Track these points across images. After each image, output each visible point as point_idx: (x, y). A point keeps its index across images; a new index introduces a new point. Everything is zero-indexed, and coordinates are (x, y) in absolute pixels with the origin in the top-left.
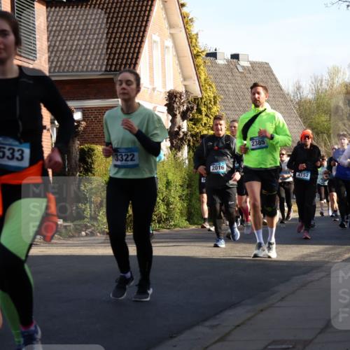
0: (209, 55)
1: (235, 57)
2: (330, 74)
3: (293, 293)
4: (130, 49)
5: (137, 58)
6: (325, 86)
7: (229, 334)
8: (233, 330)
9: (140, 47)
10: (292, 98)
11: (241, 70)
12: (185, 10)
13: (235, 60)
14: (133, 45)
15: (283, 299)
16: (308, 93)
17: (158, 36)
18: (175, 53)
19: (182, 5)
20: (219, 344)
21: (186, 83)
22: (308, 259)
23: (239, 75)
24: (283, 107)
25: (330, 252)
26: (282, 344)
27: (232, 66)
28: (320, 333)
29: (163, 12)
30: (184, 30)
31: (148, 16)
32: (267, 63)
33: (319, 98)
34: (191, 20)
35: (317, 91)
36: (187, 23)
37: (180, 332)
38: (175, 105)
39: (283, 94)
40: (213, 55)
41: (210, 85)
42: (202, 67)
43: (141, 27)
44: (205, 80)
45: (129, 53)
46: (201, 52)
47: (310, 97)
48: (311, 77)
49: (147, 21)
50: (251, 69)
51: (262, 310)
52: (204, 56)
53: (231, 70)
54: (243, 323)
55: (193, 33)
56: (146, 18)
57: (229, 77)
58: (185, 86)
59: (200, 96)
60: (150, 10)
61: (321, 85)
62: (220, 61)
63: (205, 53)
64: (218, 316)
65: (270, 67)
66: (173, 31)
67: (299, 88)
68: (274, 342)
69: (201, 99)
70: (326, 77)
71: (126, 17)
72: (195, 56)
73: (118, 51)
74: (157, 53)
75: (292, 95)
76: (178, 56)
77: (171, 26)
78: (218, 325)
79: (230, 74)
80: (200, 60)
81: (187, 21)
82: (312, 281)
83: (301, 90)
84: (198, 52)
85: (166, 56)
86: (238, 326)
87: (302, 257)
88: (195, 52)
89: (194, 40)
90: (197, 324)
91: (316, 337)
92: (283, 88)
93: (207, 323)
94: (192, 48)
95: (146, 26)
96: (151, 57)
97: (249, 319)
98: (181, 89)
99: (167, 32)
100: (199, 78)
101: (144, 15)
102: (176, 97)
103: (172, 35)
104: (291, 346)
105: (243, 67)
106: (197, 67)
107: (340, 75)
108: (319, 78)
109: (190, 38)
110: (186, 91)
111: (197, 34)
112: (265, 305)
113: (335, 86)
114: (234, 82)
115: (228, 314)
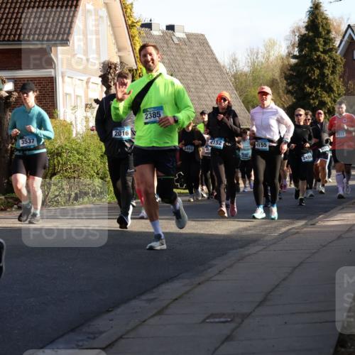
0: (144, 26)
1: (171, 28)
2: (266, 46)
3: (231, 266)
5: (71, 27)
6: (261, 59)
7: (167, 307)
8: (169, 304)
10: (228, 70)
11: (176, 41)
13: (170, 31)
15: (220, 272)
16: (244, 66)
17: (92, 5)
18: (109, 23)
20: (157, 318)
21: (120, 54)
22: (244, 233)
23: (174, 46)
24: (219, 80)
25: (267, 226)
26: (220, 318)
27: (167, 37)
28: (258, 306)
32: (203, 35)
33: (254, 71)
35: (253, 63)
37: (116, 306)
38: (110, 77)
39: (219, 67)
40: (148, 26)
42: (137, 38)
46: (136, 23)
47: (246, 69)
48: (247, 50)
50: (186, 40)
51: (199, 284)
52: (139, 27)
53: (167, 42)
54: (181, 297)
55: (128, 3)
57: (165, 49)
58: (120, 57)
59: (135, 67)
61: (257, 58)
62: (155, 32)
63: (140, 24)
64: (154, 290)
65: (205, 39)
67: (234, 61)
68: (212, 316)
69: (136, 70)
70: (262, 49)
72: (130, 27)
75: (228, 67)
76: (113, 27)
78: (154, 299)
79: (165, 45)
80: (135, 31)
82: (249, 255)
83: (237, 62)
84: (133, 22)
86: (176, 299)
87: (239, 231)
88: (130, 22)
89: (129, 10)
90: (134, 298)
91: (254, 311)
92: (219, 60)
93: (144, 297)
94: (127, 19)
97: (187, 293)
98: (116, 60)
99: (101, 1)
100: (134, 50)
102: (110, 68)
103: (106, 4)
104: (229, 320)
105: (178, 38)
106: (131, 37)
107: (276, 48)
108: (255, 50)
109: (124, 8)
110: (121, 62)
111: (132, 4)
112: (202, 278)
113: (272, 58)
114: (169, 53)
115: (165, 287)
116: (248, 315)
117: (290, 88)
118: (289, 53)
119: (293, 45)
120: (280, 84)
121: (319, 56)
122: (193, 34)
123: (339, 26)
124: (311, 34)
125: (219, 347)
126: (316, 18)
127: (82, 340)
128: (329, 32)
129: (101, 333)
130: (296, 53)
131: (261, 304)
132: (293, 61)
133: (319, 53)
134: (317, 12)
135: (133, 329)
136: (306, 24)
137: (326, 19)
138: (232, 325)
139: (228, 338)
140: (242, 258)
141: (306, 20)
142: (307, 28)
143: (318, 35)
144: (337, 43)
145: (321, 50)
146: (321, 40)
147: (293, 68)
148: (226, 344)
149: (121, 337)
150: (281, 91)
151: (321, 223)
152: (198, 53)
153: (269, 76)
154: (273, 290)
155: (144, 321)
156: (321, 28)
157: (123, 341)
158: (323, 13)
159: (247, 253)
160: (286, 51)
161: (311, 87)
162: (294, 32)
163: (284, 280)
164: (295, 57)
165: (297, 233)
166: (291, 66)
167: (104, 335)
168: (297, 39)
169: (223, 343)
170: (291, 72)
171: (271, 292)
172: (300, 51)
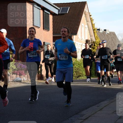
0: (98, 30)
1: (105, 30)
4: (75, 28)
5: (77, 30)
7: (103, 108)
11: (107, 34)
12: (91, 17)
17: (84, 24)
18: (88, 29)
19: (90, 16)
20: (100, 111)
21: (91, 37)
23: (106, 35)
29: (85, 18)
30: (91, 23)
31: (81, 18)
34: (93, 20)
36: (92, 21)
37: (88, 107)
39: (119, 41)
41: (98, 38)
42: (96, 33)
43: (79, 22)
44: (96, 37)
50: (110, 34)
53: (104, 34)
54: (107, 106)
55: (93, 23)
58: (91, 38)
62: (101, 31)
63: (96, 29)
64: (99, 103)
65: (115, 33)
66: (88, 23)
69: (95, 42)
71: (74, 19)
72: (94, 30)
73: (72, 28)
74: (83, 29)
76: (89, 30)
77: (87, 21)
78: (99, 106)
80: (95, 31)
84: (95, 29)
85: (86, 30)
86: (105, 106)
88: (94, 29)
89: (94, 25)
90: (94, 105)
93: (96, 105)
94: (93, 28)
95: (80, 21)
96: (81, 30)
97: (108, 104)
98: (90, 39)
100: (95, 36)
101: (80, 18)
102: (88, 41)
103: (87, 24)
105: (107, 33)
106: (94, 33)
109: (92, 25)
110: (91, 40)
111: (94, 24)
114: (104, 37)
115: (102, 103)
122: (111, 32)
125: (117, 120)
127: (79, 117)
135: (93, 114)
148: (119, 119)
149: (90, 116)
152: (113, 37)
155: (96, 112)
157: (90, 117)
167: (85, 116)
169: (118, 119)
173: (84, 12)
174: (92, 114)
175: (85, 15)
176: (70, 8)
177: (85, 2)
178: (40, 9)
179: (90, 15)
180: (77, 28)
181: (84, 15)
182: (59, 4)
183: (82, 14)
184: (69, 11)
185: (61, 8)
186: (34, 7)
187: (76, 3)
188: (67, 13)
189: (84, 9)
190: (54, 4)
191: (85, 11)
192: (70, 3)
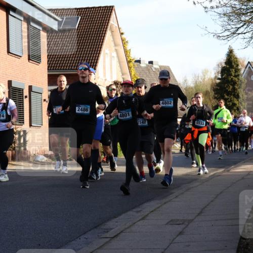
0: (136, 61)
1: (151, 62)
2: (203, 73)
3: (182, 194)
4: (93, 57)
5: (97, 62)
6: (200, 79)
7: (147, 215)
8: (148, 214)
9: (98, 56)
11: (154, 70)
12: (123, 36)
13: (151, 65)
14: (95, 55)
15: (177, 197)
16: (191, 83)
17: (109, 50)
18: (117, 60)
19: (122, 34)
20: (141, 221)
23: (153, 73)
26: (176, 222)
27: (149, 68)
29: (111, 37)
30: (122, 48)
31: (103, 39)
32: (168, 67)
33: (196, 86)
34: (127, 42)
35: (196, 82)
36: (125, 43)
37: (120, 214)
40: (139, 61)
42: (132, 68)
43: (99, 45)
45: (92, 60)
46: (133, 60)
47: (192, 85)
49: (103, 42)
52: (133, 62)
53: (149, 70)
54: (155, 210)
55: (128, 49)
56: (102, 41)
58: (123, 78)
60: (104, 36)
61: (198, 79)
62: (143, 65)
63: (134, 60)
64: (141, 206)
65: (170, 69)
66: (116, 48)
67: (185, 81)
68: (172, 220)
70: (201, 75)
71: (91, 40)
72: (129, 62)
73: (86, 58)
74: (108, 60)
75: (182, 84)
76: (120, 62)
77: (116, 45)
78: (141, 211)
79: (148, 72)
80: (131, 64)
81: (124, 42)
82: (192, 187)
83: (187, 81)
85: (113, 61)
86: (152, 211)
88: (129, 60)
89: (128, 53)
90: (130, 210)
91: (195, 218)
92: (177, 80)
93: (134, 210)
94: (127, 58)
95: (102, 45)
96: (104, 62)
97: (158, 208)
98: (121, 80)
99: (113, 48)
100: (131, 74)
101: (101, 39)
102: (118, 84)
103: (116, 50)
104: (181, 223)
105: (155, 68)
106: (130, 68)
107: (209, 73)
108: (197, 75)
109: (126, 51)
111: (130, 50)
112: (167, 200)
113: (206, 79)
114: (150, 76)
115: (146, 205)
116: (192, 221)
117: (216, 96)
118: (216, 77)
119: (218, 73)
120: (211, 94)
121: (232, 79)
122: (163, 66)
123: (243, 62)
124: (228, 66)
125: (175, 238)
126: (231, 57)
127: (101, 233)
128: (238, 65)
129: (111, 229)
130: (220, 77)
131: (199, 214)
132: (218, 81)
133: (232, 77)
134: (231, 54)
135: (128, 228)
136: (225, 61)
137: (236, 58)
138: (183, 226)
139: (181, 233)
140: (188, 189)
141: (225, 59)
142: (226, 63)
143: (232, 67)
144: (242, 72)
145: (233, 75)
146: (234, 70)
147: (218, 85)
149: (122, 232)
150: (211, 97)
151: (232, 170)
153: (204, 89)
154: (206, 207)
155: (135, 223)
156: (233, 64)
157: (123, 234)
158: (234, 55)
159: (191, 186)
160: (214, 76)
161: (228, 95)
162: (218, 65)
163: (212, 201)
164: (219, 79)
165: (219, 175)
166: (217, 84)
167: (112, 230)
168: (220, 69)
169: (178, 236)
170: (217, 87)
171: (204, 208)
172: (222, 76)
173: (109, 27)
174: (126, 227)
175: (112, 32)
176: (81, 19)
177: (110, 7)
178: (21, 20)
179: (122, 32)
180: (96, 58)
181: (108, 33)
182: (59, 10)
183: (106, 31)
184: (79, 25)
185: (63, 19)
186: (10, 16)
187: (94, 8)
188: (77, 27)
189: (109, 20)
190: (50, 10)
191: (112, 25)
192: (82, 9)
